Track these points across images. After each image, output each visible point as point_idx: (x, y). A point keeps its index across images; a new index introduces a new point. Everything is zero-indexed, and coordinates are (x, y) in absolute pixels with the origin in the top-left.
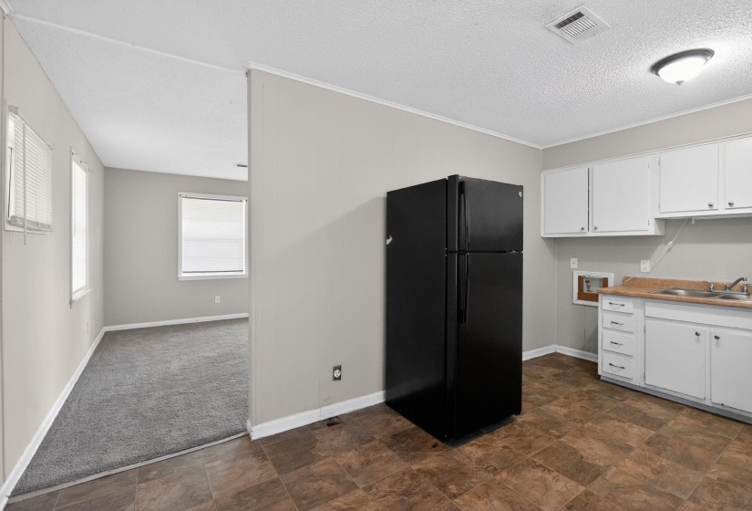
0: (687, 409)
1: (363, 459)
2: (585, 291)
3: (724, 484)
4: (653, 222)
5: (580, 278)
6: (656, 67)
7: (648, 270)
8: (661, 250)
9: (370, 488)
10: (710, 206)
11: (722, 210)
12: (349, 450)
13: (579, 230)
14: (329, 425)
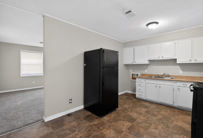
0: (154, 104)
1: (77, 123)
2: (133, 77)
3: (160, 119)
4: (147, 61)
5: (132, 74)
6: (147, 25)
7: (147, 72)
8: (149, 67)
9: (80, 131)
10: (159, 57)
11: (161, 58)
12: (74, 122)
13: (132, 63)
14: (68, 116)
